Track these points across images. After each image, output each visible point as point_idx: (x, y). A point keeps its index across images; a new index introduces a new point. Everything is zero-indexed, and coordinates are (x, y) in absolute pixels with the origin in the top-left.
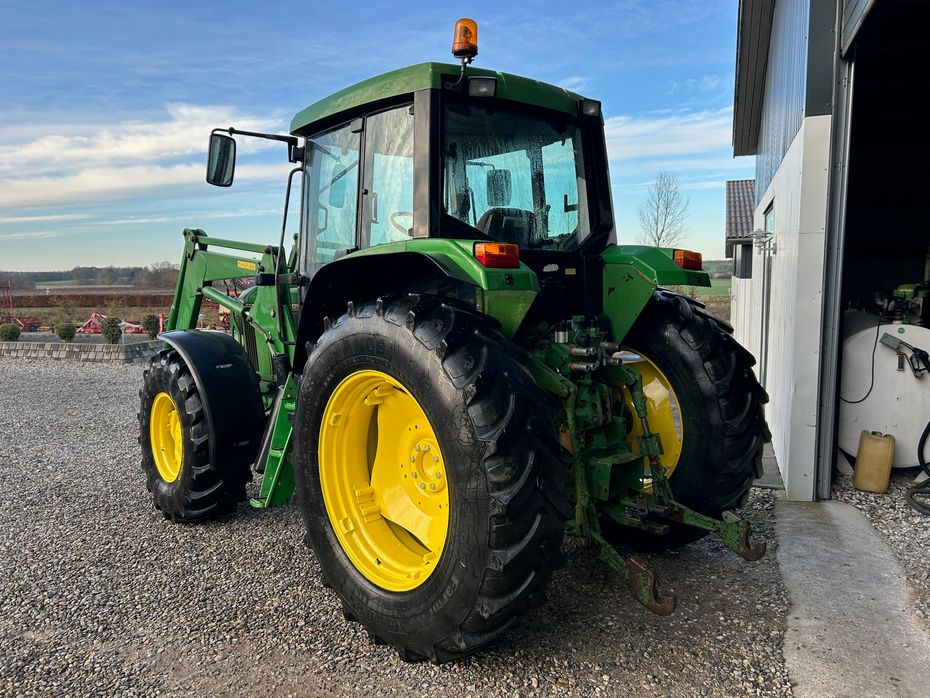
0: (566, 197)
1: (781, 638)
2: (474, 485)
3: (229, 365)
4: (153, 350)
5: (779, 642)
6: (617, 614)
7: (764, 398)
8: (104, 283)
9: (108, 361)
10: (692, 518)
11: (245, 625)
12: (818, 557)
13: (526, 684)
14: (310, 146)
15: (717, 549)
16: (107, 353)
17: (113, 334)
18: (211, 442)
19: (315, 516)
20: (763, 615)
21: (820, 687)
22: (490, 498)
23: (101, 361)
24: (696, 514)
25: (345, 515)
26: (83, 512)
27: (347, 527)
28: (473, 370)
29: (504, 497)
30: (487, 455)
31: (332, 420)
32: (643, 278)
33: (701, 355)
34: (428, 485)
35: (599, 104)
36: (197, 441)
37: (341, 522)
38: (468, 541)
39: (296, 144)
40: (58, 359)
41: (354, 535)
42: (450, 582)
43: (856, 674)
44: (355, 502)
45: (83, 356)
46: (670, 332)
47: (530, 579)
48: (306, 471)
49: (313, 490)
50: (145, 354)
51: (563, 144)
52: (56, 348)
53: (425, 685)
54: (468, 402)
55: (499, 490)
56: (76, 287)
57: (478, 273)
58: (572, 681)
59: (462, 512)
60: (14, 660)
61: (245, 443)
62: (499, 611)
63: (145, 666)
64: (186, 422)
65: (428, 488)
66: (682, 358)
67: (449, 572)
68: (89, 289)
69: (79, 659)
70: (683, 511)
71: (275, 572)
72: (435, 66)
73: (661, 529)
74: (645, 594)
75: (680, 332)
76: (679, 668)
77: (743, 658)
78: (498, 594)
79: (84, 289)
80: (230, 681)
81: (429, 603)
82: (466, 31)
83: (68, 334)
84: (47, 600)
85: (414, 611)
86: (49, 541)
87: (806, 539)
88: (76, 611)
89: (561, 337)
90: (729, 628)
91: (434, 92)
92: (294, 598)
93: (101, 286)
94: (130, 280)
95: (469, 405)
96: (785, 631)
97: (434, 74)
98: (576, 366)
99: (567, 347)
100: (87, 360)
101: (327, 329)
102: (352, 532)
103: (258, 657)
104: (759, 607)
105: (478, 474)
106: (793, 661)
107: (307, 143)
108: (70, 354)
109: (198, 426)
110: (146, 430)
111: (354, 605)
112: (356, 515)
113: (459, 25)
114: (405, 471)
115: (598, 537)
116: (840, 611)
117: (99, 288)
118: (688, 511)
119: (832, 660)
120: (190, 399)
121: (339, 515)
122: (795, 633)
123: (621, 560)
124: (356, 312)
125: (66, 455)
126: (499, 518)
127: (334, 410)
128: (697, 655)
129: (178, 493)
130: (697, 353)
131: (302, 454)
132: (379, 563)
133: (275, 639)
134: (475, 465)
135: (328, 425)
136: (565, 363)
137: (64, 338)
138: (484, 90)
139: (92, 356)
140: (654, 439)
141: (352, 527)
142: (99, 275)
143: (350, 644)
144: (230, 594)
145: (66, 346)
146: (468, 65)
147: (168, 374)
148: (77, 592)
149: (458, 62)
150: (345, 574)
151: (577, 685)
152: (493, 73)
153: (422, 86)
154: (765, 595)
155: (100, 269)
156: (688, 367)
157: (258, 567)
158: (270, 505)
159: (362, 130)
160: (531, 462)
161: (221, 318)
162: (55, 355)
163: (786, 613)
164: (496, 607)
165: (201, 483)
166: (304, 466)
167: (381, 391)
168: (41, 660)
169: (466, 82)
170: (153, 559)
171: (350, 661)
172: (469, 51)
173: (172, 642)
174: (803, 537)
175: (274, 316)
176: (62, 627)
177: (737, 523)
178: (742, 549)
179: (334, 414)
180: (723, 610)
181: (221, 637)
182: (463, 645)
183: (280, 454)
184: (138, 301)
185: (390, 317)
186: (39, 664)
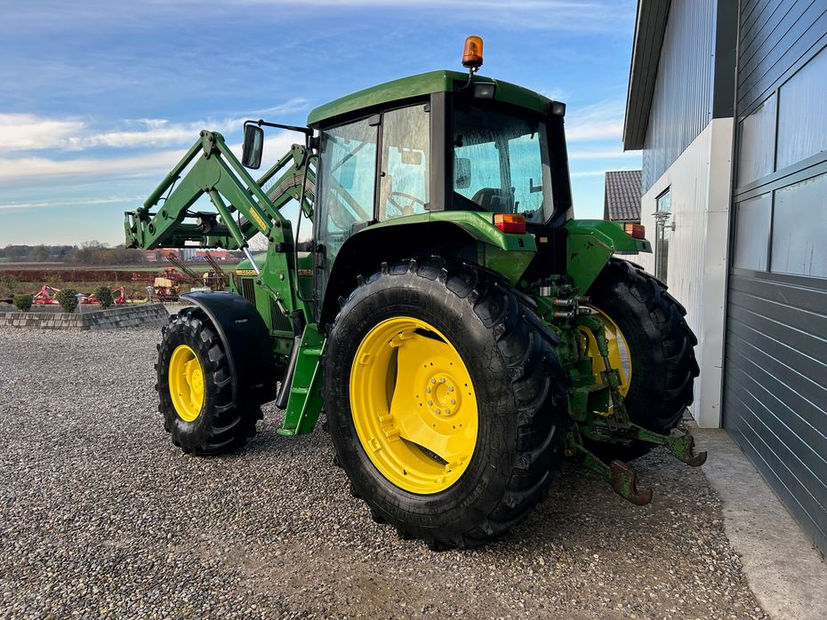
0: (531, 180)
1: (722, 525)
2: (504, 402)
3: (245, 320)
4: (107, 318)
5: (721, 528)
6: (591, 513)
7: (694, 341)
8: (35, 260)
9: (66, 328)
10: (645, 435)
11: (290, 530)
12: (735, 468)
13: (535, 563)
14: (324, 137)
15: (654, 465)
16: (66, 321)
17: (69, 304)
18: (234, 384)
19: (346, 438)
20: (703, 509)
21: (760, 556)
22: (518, 412)
23: (60, 328)
24: (650, 432)
25: (372, 437)
26: (109, 449)
27: (375, 447)
28: (499, 314)
29: (530, 411)
30: (515, 379)
31: (362, 359)
32: (602, 245)
33: (647, 307)
34: (443, 410)
35: (564, 105)
36: (220, 384)
37: (370, 442)
38: (498, 448)
39: (312, 135)
40: (18, 327)
41: (381, 453)
42: (480, 481)
43: (785, 546)
44: (379, 426)
45: (43, 324)
46: (621, 289)
47: (545, 476)
48: (338, 402)
49: (344, 417)
50: (101, 322)
51: (532, 138)
52: (16, 317)
53: (455, 567)
54: (498, 338)
55: (524, 406)
56: (8, 264)
57: (499, 238)
58: (570, 560)
59: (493, 425)
60: (106, 561)
61: (261, 385)
62: (523, 502)
63: (219, 561)
64: (208, 370)
65: (444, 413)
66: (631, 310)
67: (479, 474)
68: (22, 266)
69: (161, 558)
70: (638, 430)
71: (299, 490)
72: (448, 73)
73: (627, 442)
74: (626, 490)
75: (629, 288)
76: (650, 548)
77: (697, 540)
78: (522, 487)
79: (16, 266)
80: (294, 569)
81: (460, 500)
82: (474, 46)
83: (25, 305)
84: (112, 517)
85: (446, 507)
86: (90, 473)
87: (723, 456)
88: (142, 524)
89: (546, 291)
90: (678, 519)
91: (447, 94)
92: (323, 508)
93: (34, 263)
94: (60, 257)
95: (499, 340)
96: (723, 520)
97: (448, 79)
98: (558, 314)
99: (549, 299)
100: (46, 328)
101: (361, 285)
102: (378, 450)
103: (311, 552)
104: (698, 504)
105: (507, 394)
106: (735, 541)
107: (322, 134)
108: (30, 323)
109: (221, 372)
110: (164, 378)
111: (386, 509)
112: (381, 437)
113: (469, 41)
114: (421, 400)
115: (581, 448)
116: (762, 504)
117: (32, 265)
118: (643, 430)
119: (765, 538)
120: (212, 350)
121: (368, 438)
122: (731, 521)
123: (604, 465)
124: (389, 270)
125: (69, 406)
126: (524, 428)
127: (364, 351)
128: (661, 539)
129: (200, 430)
130: (644, 305)
131: (334, 388)
132: (405, 473)
133: (319, 539)
134: (504, 387)
135: (359, 363)
136: (549, 312)
137: (22, 308)
138: (485, 93)
139: (51, 324)
140: (615, 373)
141: (378, 446)
142: (31, 252)
143: (383, 540)
144: (267, 508)
145: (26, 316)
146: (474, 73)
147: (191, 328)
148: (135, 510)
149: (467, 71)
150: (375, 485)
151: (575, 563)
152: (490, 80)
153: (438, 88)
154: (701, 496)
155: (32, 247)
156: (636, 317)
157: (283, 487)
158: (299, 433)
159: (380, 124)
160: (547, 385)
161: (157, 291)
162: (16, 323)
163: (721, 507)
164: (520, 499)
165: (223, 420)
166: (336, 398)
167: (405, 335)
168: (128, 560)
169: (473, 87)
170: (190, 483)
171: (388, 552)
172: (476, 62)
173: (234, 544)
174: (719, 454)
175: (283, 279)
176: (134, 536)
177: (683, 437)
178: (687, 458)
179: (365, 355)
180: (671, 507)
181: (274, 539)
182: (490, 532)
183: (307, 391)
184: (73, 276)
185: (424, 273)
186: (128, 564)
